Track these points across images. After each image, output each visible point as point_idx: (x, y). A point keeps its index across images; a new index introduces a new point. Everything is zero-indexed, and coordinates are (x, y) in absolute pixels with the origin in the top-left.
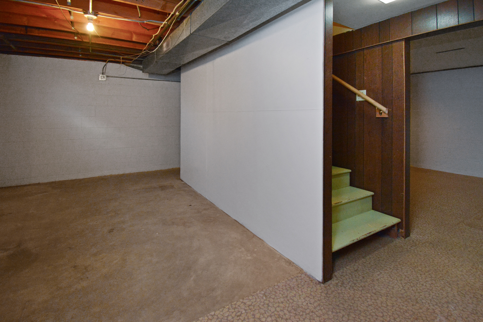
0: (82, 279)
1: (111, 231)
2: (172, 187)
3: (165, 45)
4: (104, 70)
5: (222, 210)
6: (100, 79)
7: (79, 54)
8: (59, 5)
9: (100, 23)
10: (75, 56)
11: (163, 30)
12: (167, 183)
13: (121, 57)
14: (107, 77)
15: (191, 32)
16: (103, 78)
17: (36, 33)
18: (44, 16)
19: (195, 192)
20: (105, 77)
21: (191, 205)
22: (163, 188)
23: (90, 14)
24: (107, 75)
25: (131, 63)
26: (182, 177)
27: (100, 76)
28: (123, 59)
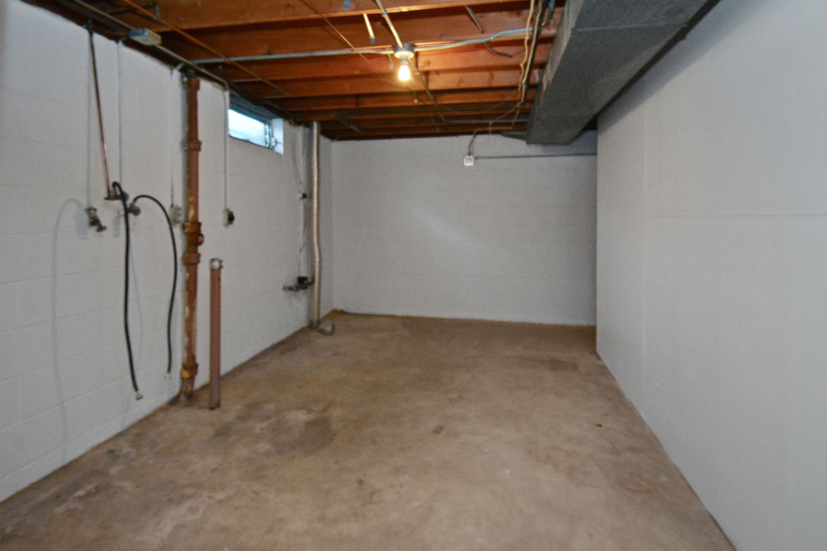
0: (356, 515)
1: (438, 430)
2: (575, 367)
4: (471, 148)
5: (677, 468)
6: (466, 164)
7: (435, 127)
8: (355, 47)
9: (431, 65)
10: (432, 132)
12: (564, 355)
13: (491, 122)
14: (476, 158)
16: (469, 161)
17: (368, 104)
18: (357, 72)
19: (618, 392)
20: (473, 159)
21: (600, 426)
22: (556, 365)
23: (401, 50)
24: (476, 155)
25: (511, 130)
26: (599, 348)
27: (465, 159)
28: (494, 125)
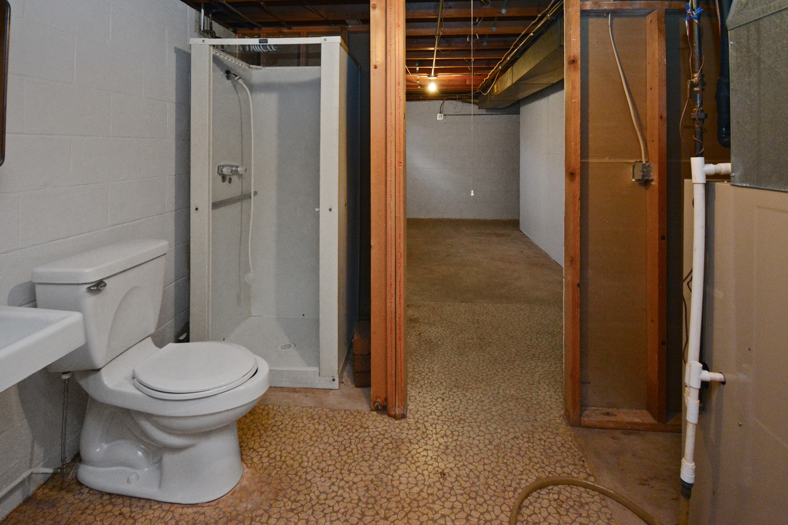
2: (509, 236)
3: (495, 86)
4: (442, 108)
6: (438, 119)
7: (420, 96)
9: (440, 80)
10: (417, 98)
11: (491, 76)
13: (457, 95)
14: (445, 115)
15: (513, 82)
16: (440, 117)
19: (531, 243)
20: (443, 116)
21: (522, 252)
22: (498, 235)
23: (432, 77)
24: (445, 113)
26: (521, 228)
27: (438, 116)
28: (459, 96)
